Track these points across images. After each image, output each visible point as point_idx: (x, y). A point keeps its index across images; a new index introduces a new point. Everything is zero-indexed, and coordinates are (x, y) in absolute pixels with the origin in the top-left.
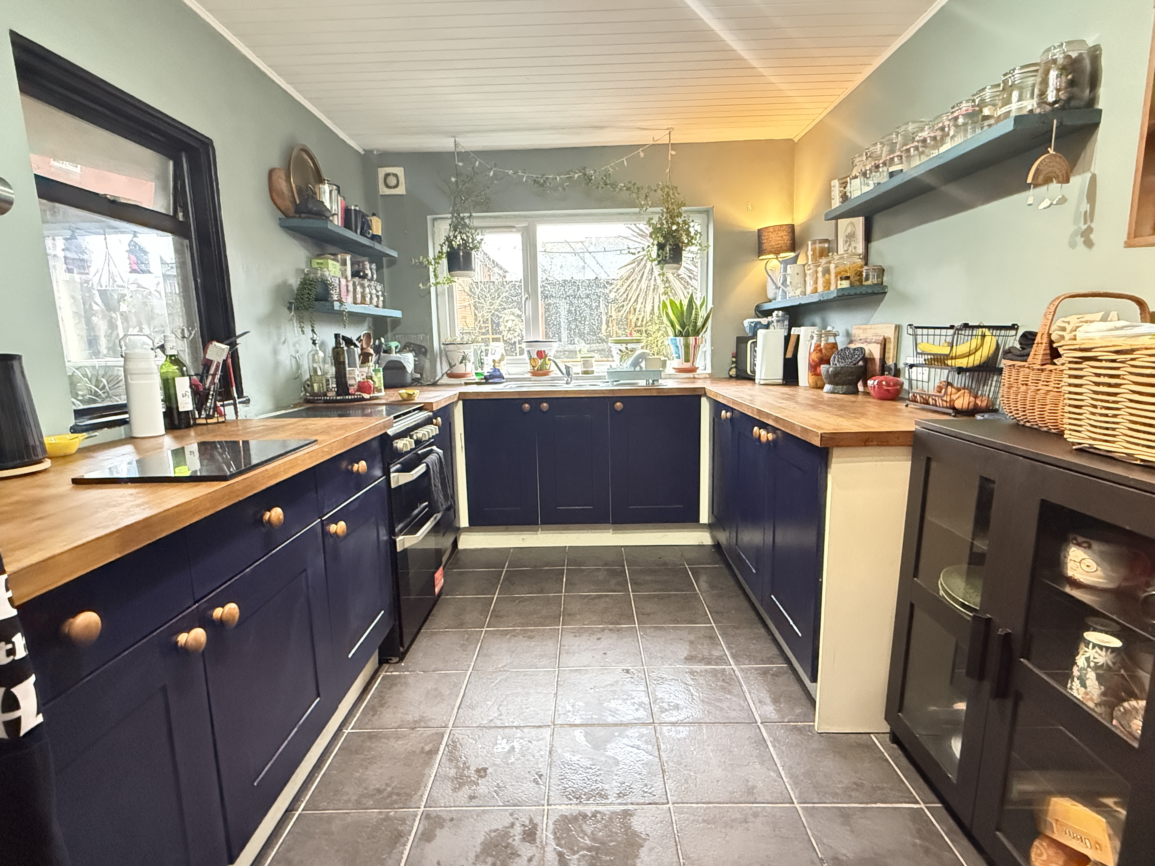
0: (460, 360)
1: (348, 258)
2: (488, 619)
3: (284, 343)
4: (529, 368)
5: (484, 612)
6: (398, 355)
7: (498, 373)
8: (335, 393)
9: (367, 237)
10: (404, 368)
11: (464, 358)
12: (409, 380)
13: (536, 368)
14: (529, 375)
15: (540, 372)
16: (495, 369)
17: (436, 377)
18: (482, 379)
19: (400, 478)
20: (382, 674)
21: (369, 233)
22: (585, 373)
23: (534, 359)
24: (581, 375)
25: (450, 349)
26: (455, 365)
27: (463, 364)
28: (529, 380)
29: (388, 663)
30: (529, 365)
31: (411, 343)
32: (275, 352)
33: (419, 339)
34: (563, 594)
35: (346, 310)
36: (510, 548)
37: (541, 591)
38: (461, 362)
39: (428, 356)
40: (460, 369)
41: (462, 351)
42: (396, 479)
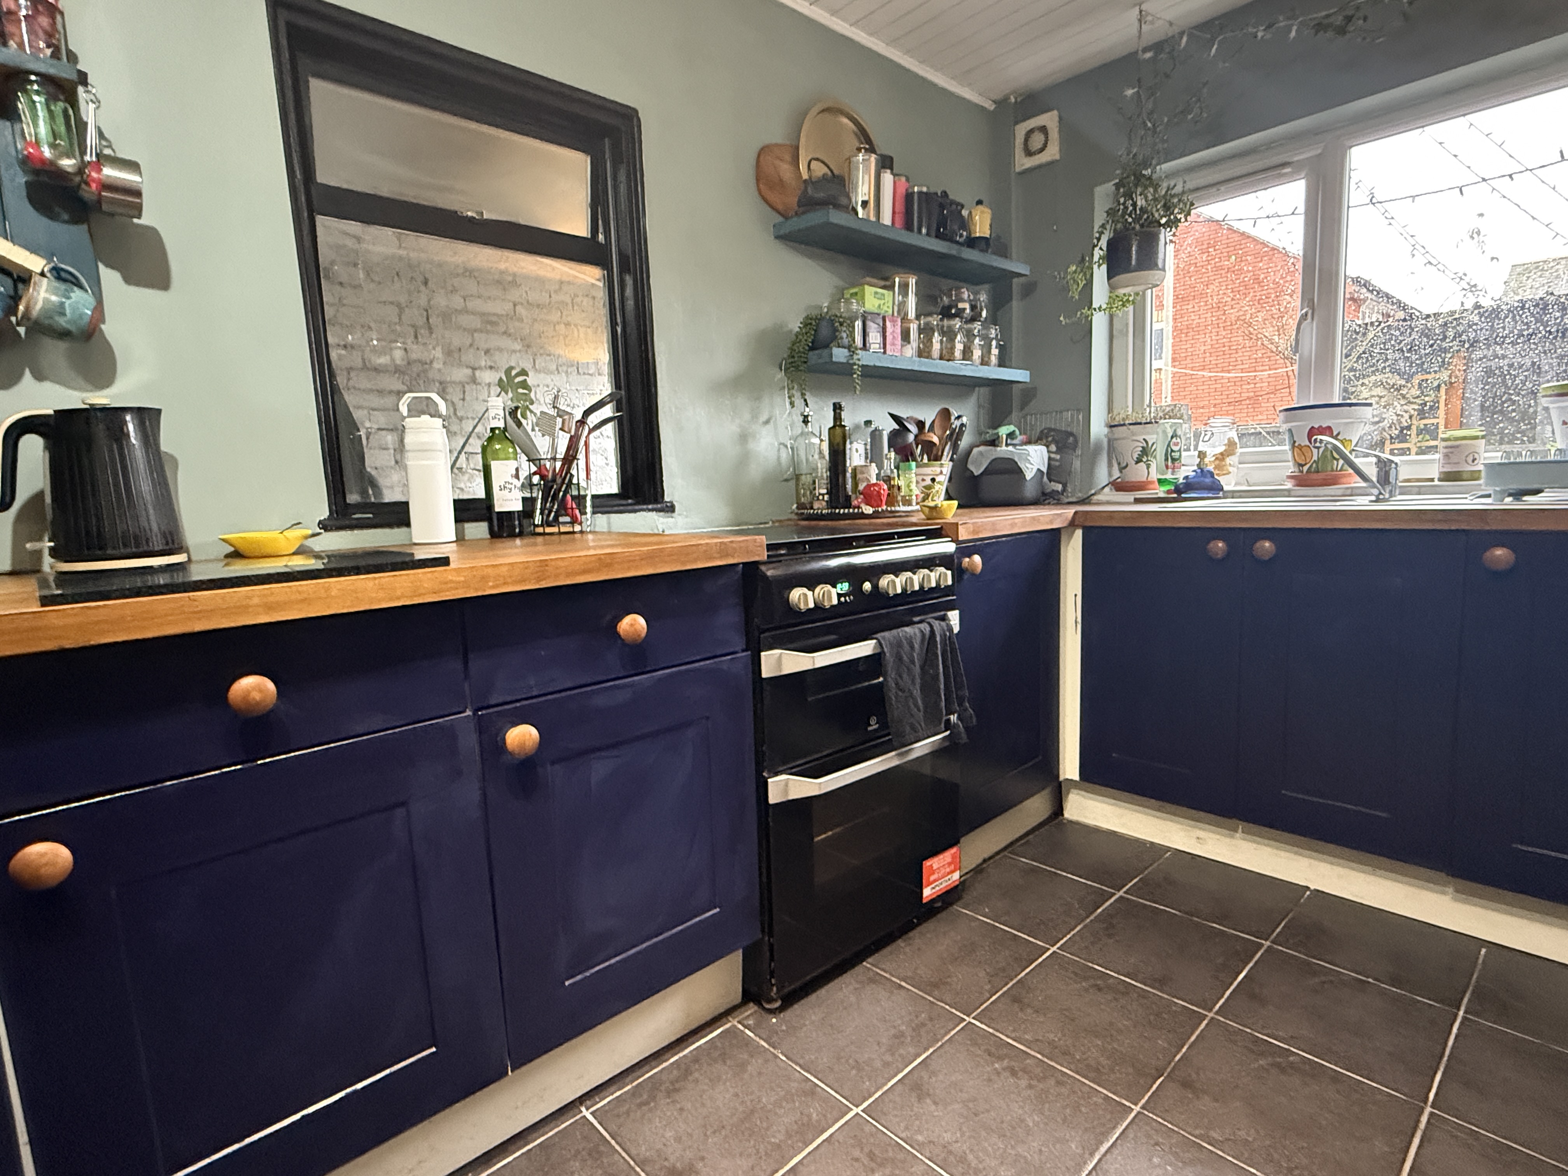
0: (1135, 456)
1: (912, 281)
2: (994, 998)
3: (767, 422)
4: (1290, 468)
5: (1002, 974)
6: (1010, 448)
7: (1208, 480)
8: (824, 504)
9: (957, 243)
10: (1020, 471)
11: (1145, 452)
12: (1030, 491)
13: (1305, 468)
14: (1289, 485)
15: (1315, 476)
16: (1202, 471)
17: (1091, 489)
18: (1168, 492)
19: (784, 661)
20: (733, 1023)
21: (961, 236)
22: (1450, 477)
23: (1300, 447)
24: (1436, 482)
25: (1121, 436)
26: (1127, 466)
27: (1142, 465)
28: (1288, 493)
29: (760, 1005)
30: (1291, 464)
31: (1050, 430)
32: (744, 438)
33: (1065, 421)
34: (1211, 1015)
35: (860, 363)
36: (1169, 849)
37: (1161, 982)
38: (1139, 461)
39: (1079, 452)
40: (1138, 473)
41: (1141, 438)
42: (773, 661)
